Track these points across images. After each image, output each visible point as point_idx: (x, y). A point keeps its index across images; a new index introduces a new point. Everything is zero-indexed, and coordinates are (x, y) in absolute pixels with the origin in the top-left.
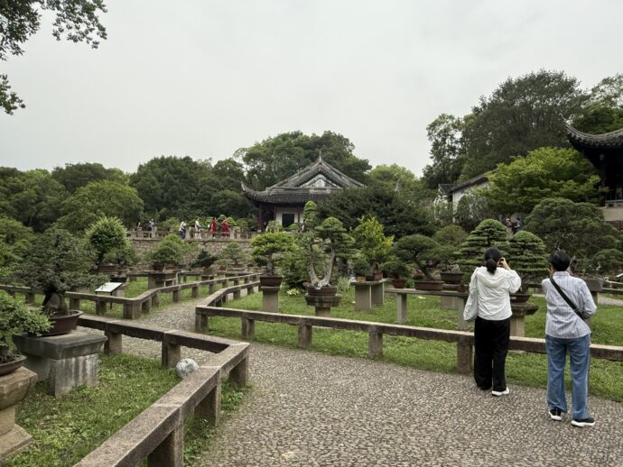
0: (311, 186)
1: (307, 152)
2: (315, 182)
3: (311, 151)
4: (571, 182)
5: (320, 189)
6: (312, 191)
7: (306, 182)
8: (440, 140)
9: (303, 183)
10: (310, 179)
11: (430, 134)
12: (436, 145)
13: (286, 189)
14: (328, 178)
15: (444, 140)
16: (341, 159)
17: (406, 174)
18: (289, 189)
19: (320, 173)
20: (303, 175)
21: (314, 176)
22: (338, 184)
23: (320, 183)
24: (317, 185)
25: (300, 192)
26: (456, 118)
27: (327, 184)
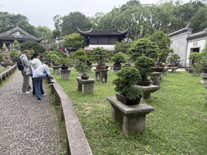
0: (15, 35)
1: (11, 20)
2: (16, 33)
3: (12, 20)
4: (79, 41)
5: (18, 36)
6: (15, 36)
7: (13, 33)
8: (57, 22)
9: (12, 34)
10: (14, 33)
11: (54, 20)
12: (56, 24)
13: (6, 35)
14: (21, 33)
15: (58, 22)
16: (24, 25)
17: (49, 30)
18: (7, 35)
19: (18, 31)
20: (12, 31)
21: (16, 32)
22: (24, 35)
23: (18, 34)
24: (17, 34)
25: (11, 37)
26: (61, 16)
27: (20, 34)
